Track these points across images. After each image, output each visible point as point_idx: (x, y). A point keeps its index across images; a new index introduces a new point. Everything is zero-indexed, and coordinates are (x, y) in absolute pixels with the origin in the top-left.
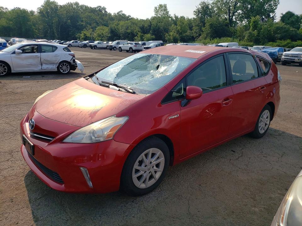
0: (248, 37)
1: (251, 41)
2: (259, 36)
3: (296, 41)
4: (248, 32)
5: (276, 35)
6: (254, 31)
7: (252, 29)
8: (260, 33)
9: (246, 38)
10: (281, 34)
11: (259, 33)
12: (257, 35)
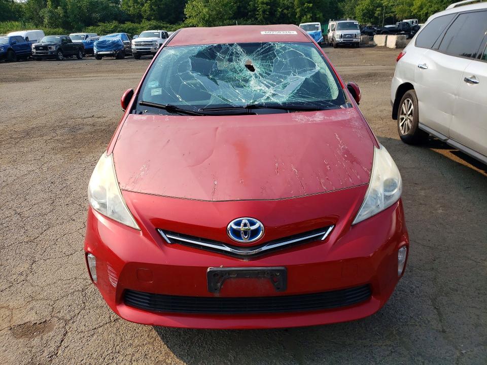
0: (50, 19)
1: (57, 26)
2: (68, 17)
3: (124, 23)
4: (46, 10)
5: (94, 15)
6: (56, 8)
7: (52, 5)
8: (68, 11)
9: (46, 21)
10: (100, 13)
11: (66, 12)
12: (65, 16)
